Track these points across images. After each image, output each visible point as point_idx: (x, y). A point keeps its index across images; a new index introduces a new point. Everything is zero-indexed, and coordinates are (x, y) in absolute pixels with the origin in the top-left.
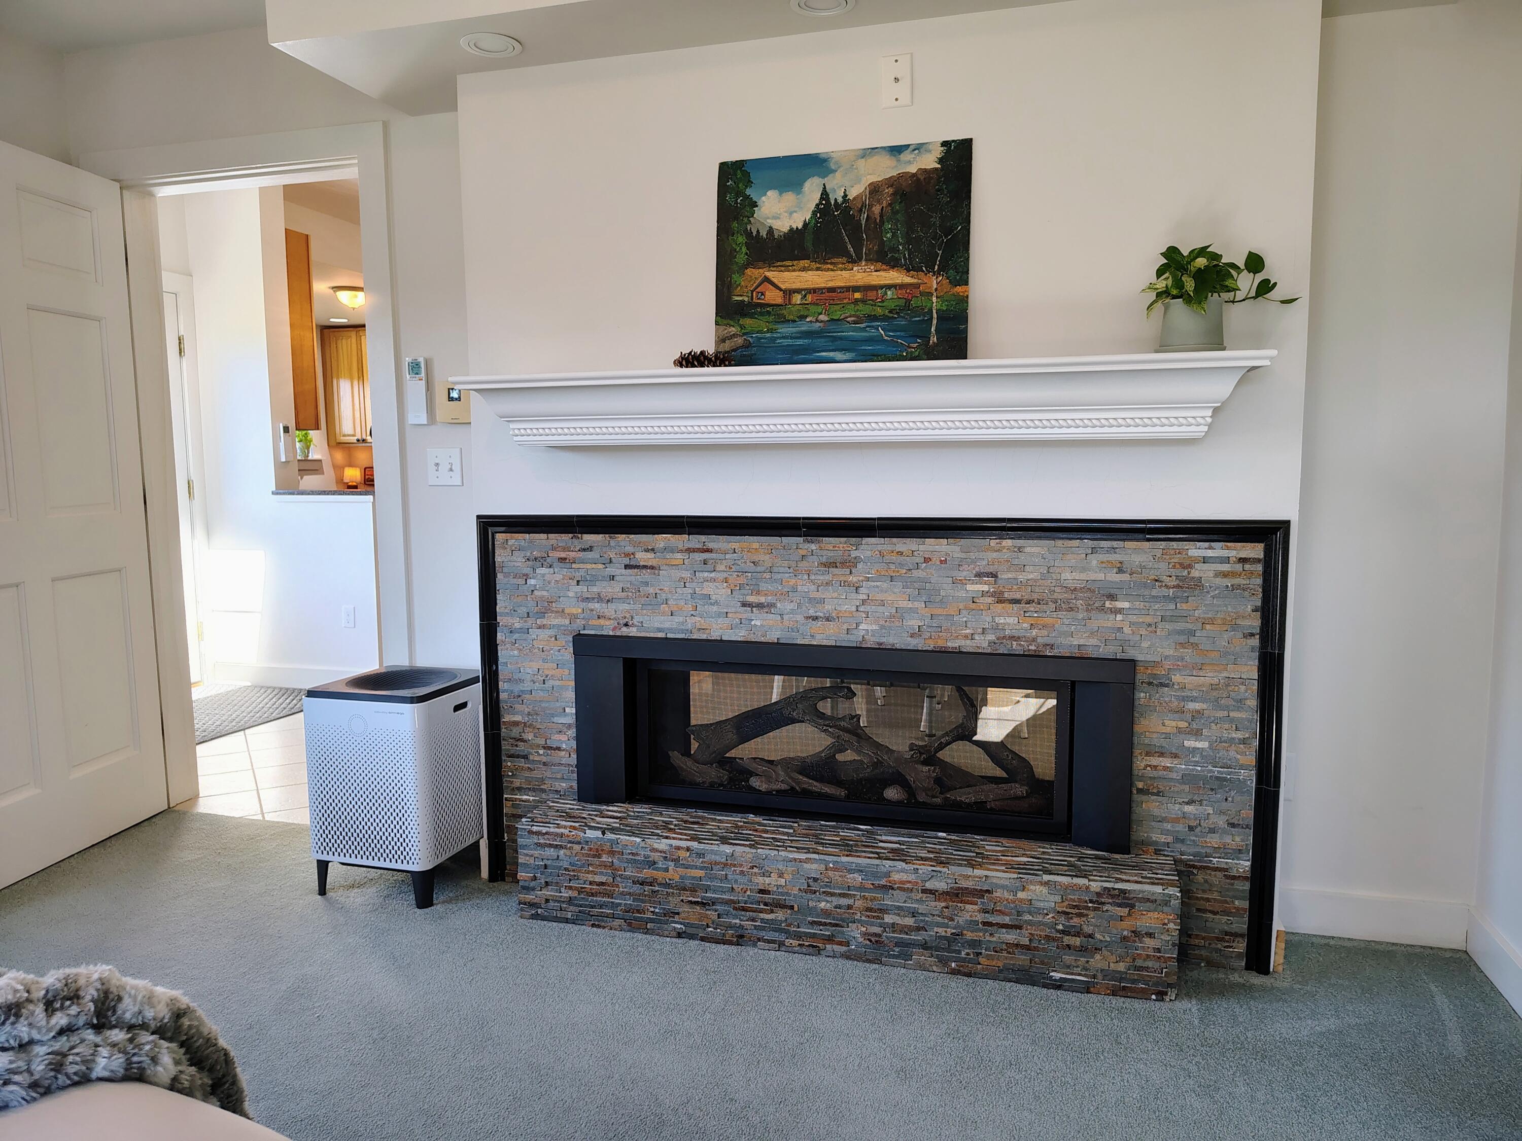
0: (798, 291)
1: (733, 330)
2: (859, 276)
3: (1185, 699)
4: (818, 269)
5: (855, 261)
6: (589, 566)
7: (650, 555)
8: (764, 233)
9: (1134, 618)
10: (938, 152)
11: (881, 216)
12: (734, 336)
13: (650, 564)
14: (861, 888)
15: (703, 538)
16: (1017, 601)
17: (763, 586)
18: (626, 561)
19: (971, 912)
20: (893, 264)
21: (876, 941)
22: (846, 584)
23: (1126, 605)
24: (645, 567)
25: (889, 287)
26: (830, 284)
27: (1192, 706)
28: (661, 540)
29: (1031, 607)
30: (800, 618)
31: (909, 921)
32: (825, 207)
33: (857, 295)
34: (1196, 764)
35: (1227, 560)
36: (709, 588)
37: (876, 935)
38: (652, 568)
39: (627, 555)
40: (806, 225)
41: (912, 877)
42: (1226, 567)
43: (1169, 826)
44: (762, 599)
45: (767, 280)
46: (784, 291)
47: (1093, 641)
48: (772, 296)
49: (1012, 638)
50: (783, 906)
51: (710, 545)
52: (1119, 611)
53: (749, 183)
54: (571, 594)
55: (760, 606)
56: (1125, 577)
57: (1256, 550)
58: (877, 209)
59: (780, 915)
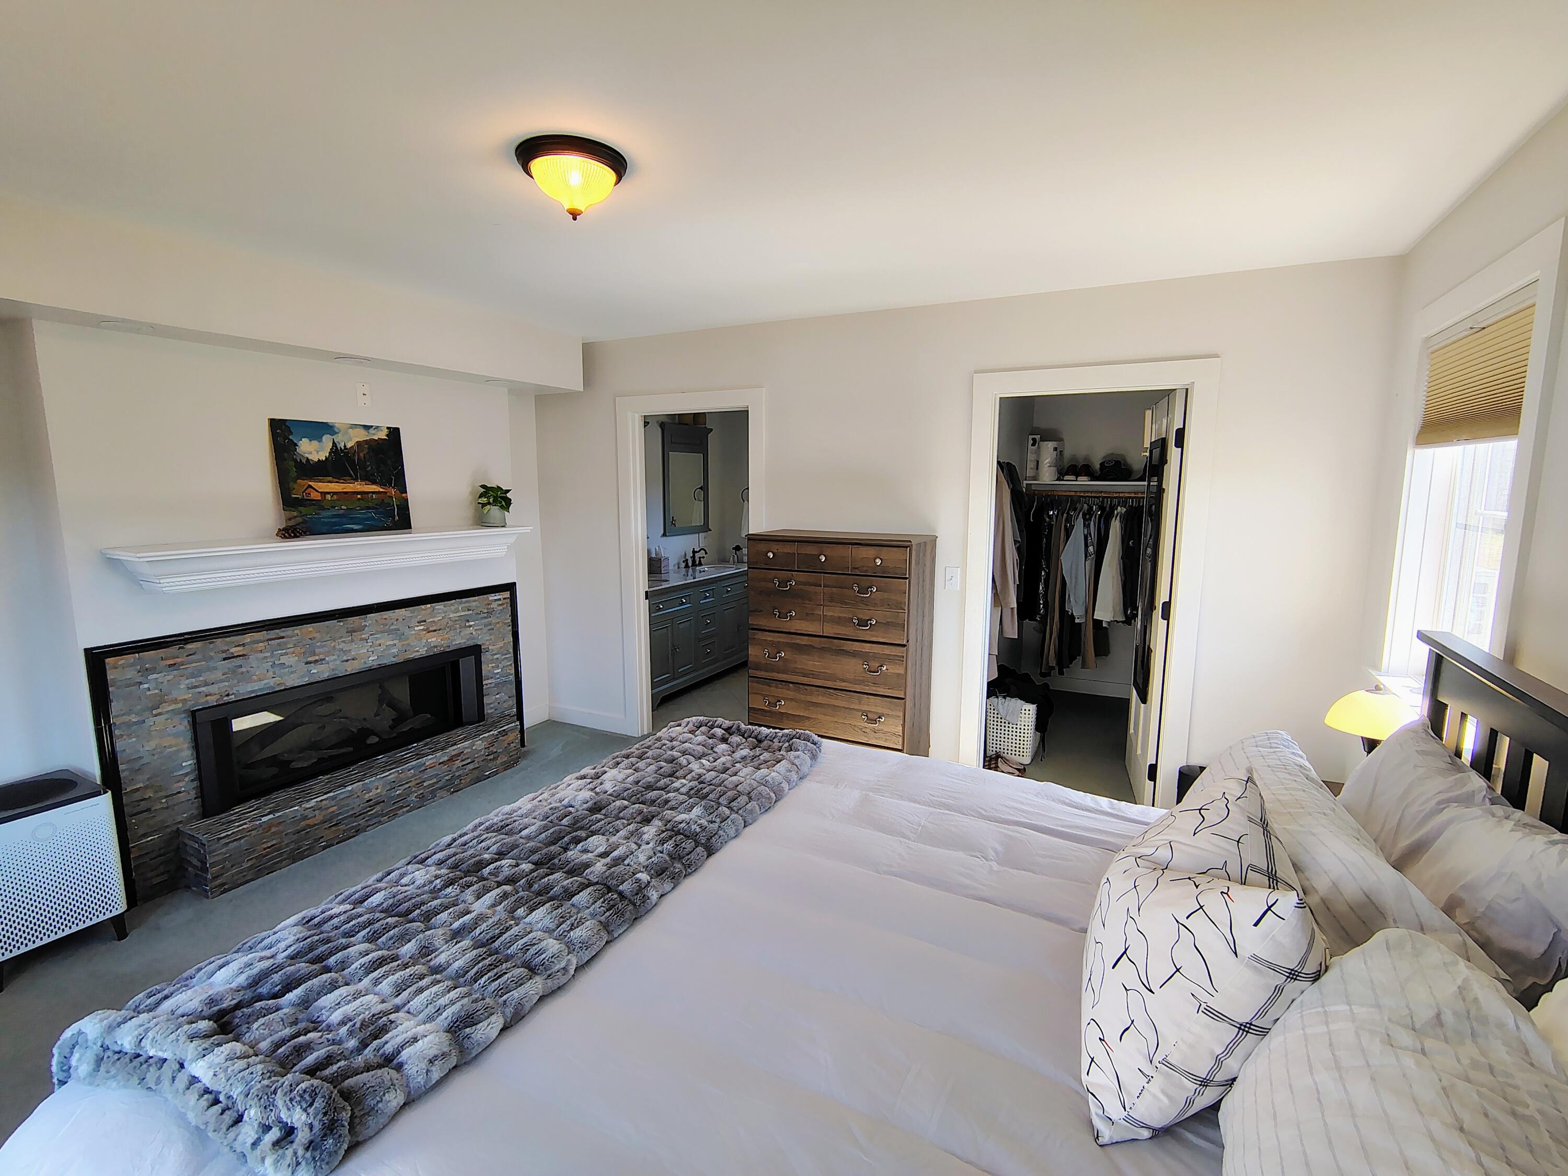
0: (329, 493)
1: (295, 514)
2: (359, 487)
3: (493, 655)
4: (337, 482)
5: (356, 480)
6: (194, 665)
7: (241, 648)
8: (304, 461)
9: (476, 628)
10: (386, 431)
11: (364, 457)
12: (295, 517)
13: (241, 654)
14: (414, 775)
15: (277, 631)
16: (435, 631)
17: (317, 651)
18: (224, 655)
19: (458, 763)
20: (374, 482)
21: (422, 797)
22: (361, 639)
23: (473, 623)
24: (240, 656)
25: (373, 493)
26: (345, 490)
27: (495, 657)
28: (248, 638)
29: (441, 631)
30: (338, 662)
31: (435, 780)
32: (335, 449)
33: (359, 496)
34: (498, 678)
35: (500, 599)
36: (284, 660)
37: (421, 794)
38: (243, 655)
39: (223, 652)
40: (326, 458)
41: (434, 760)
42: (500, 602)
43: (492, 706)
44: (317, 658)
45: (310, 486)
46: (321, 493)
47: (463, 641)
48: (315, 496)
49: (436, 647)
50: (378, 803)
51: (282, 634)
52: (470, 626)
53: (291, 433)
54: (182, 687)
55: (316, 661)
56: (471, 612)
57: (507, 594)
58: (362, 455)
59: (378, 808)
